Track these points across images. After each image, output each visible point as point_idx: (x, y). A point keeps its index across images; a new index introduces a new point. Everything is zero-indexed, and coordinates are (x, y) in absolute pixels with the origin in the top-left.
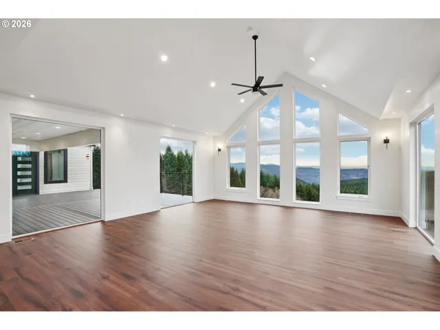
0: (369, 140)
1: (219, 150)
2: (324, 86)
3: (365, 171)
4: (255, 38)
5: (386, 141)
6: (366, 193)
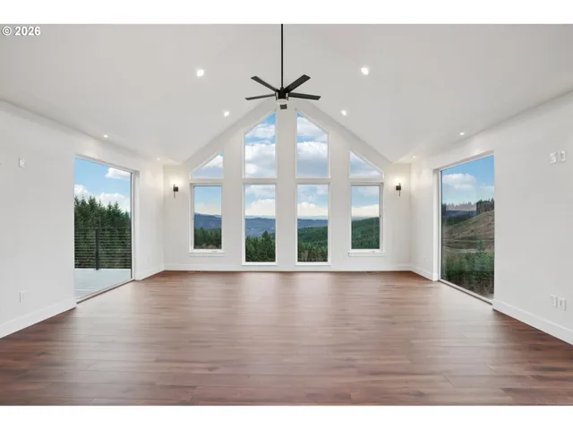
0: (381, 185)
1: (176, 189)
2: (343, 113)
3: (377, 221)
5: (398, 188)
6: (378, 248)
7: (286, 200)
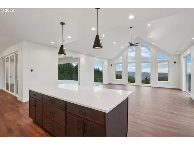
0: (168, 62)
2: (153, 43)
3: (167, 74)
4: (131, 28)
6: (168, 81)
7: (138, 67)
